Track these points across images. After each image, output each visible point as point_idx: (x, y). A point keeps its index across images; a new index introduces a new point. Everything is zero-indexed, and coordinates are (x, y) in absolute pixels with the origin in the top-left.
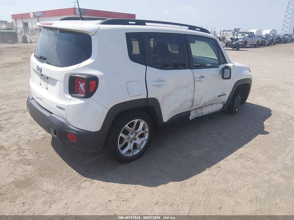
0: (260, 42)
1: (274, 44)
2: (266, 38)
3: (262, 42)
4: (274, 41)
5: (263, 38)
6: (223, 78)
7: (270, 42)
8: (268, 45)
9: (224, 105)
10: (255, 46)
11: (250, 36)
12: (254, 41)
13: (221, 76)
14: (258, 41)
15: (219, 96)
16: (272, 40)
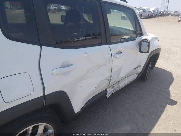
0: (150, 16)
1: (158, 17)
2: (153, 13)
3: (151, 15)
4: (158, 15)
5: (151, 13)
6: (140, 51)
7: (155, 15)
8: (154, 17)
9: (138, 75)
10: (147, 18)
11: (143, 11)
12: (146, 14)
13: (138, 49)
14: (149, 15)
15: (135, 69)
16: (157, 14)
